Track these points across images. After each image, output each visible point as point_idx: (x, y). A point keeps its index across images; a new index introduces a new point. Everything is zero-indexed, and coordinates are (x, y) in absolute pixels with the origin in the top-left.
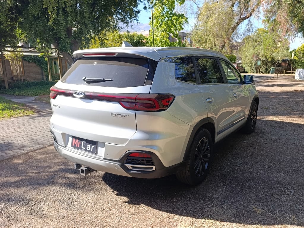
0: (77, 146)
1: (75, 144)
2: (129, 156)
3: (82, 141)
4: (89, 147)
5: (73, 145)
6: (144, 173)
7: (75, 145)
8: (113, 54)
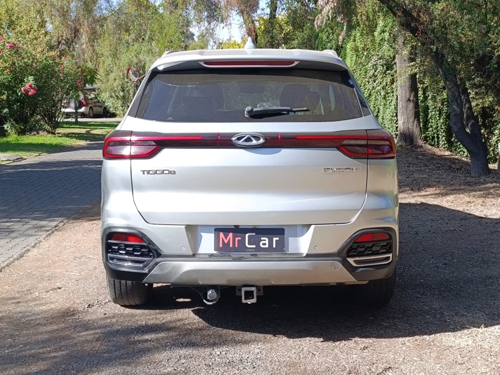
0: (231, 246)
1: (226, 241)
2: (356, 241)
3: (246, 233)
4: (267, 242)
5: (221, 246)
6: (378, 269)
7: (226, 245)
8: (291, 62)
